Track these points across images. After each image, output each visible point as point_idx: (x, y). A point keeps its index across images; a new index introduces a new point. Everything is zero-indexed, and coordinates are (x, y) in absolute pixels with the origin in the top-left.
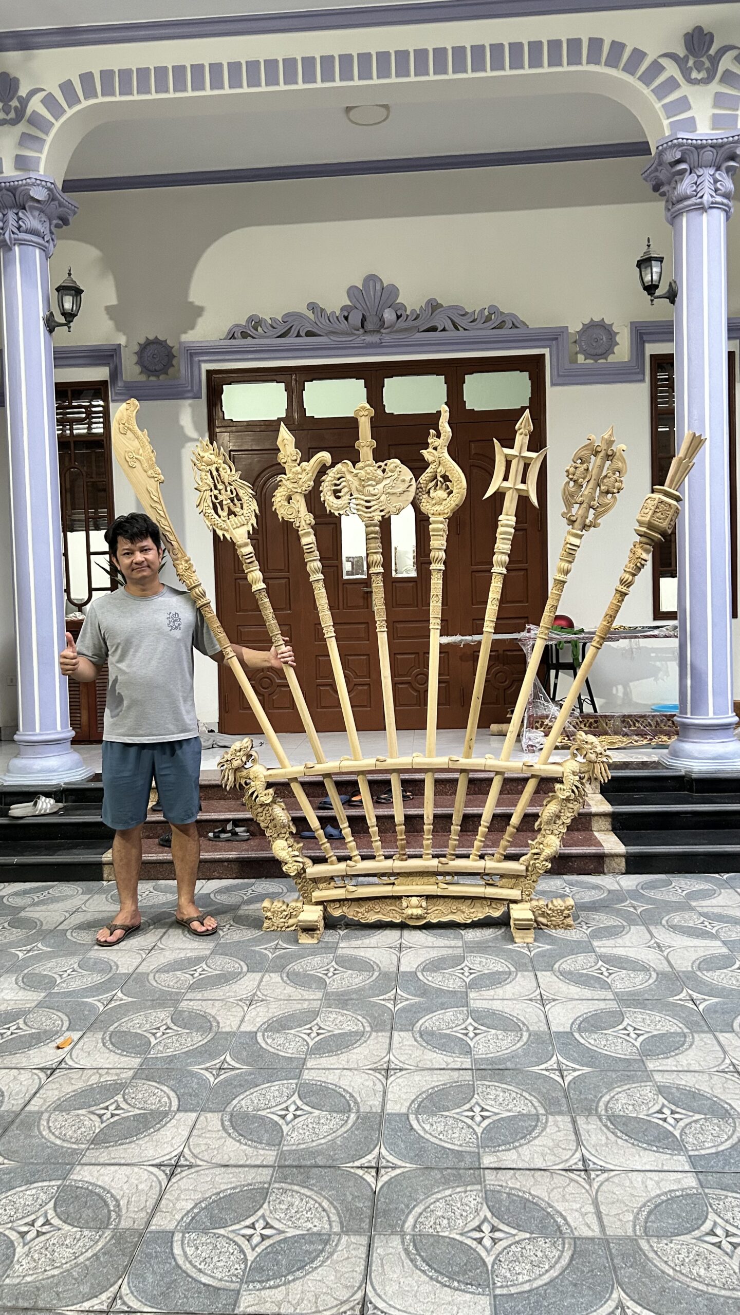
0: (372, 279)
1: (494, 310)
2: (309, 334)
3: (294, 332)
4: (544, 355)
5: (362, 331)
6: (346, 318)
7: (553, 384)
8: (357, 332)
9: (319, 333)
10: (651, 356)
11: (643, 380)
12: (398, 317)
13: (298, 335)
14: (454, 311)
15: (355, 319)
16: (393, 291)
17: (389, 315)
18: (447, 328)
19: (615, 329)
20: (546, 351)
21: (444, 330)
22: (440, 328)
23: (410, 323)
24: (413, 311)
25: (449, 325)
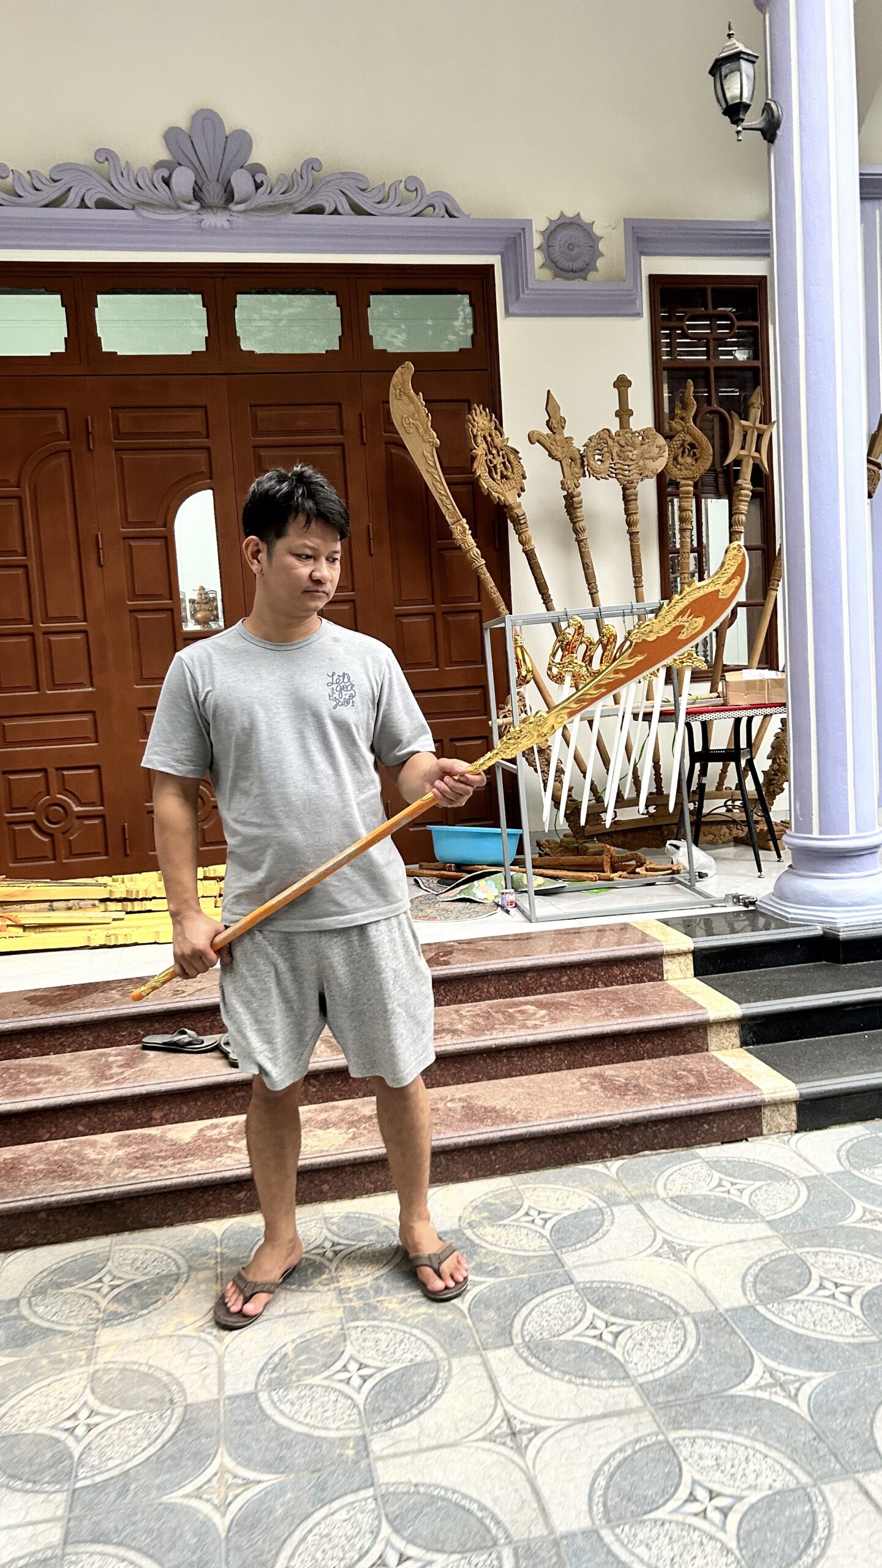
0: (206, 119)
1: (414, 185)
2: (103, 204)
3: (73, 198)
4: (493, 266)
5: (196, 206)
6: (167, 182)
7: (508, 313)
8: (189, 207)
9: (120, 204)
10: (650, 276)
11: (639, 315)
12: (258, 186)
13: (83, 205)
14: (352, 182)
15: (183, 180)
16: (243, 139)
17: (241, 183)
18: (340, 210)
19: (597, 230)
20: (495, 260)
21: (336, 212)
22: (329, 208)
23: (279, 198)
24: (282, 178)
25: (344, 207)
